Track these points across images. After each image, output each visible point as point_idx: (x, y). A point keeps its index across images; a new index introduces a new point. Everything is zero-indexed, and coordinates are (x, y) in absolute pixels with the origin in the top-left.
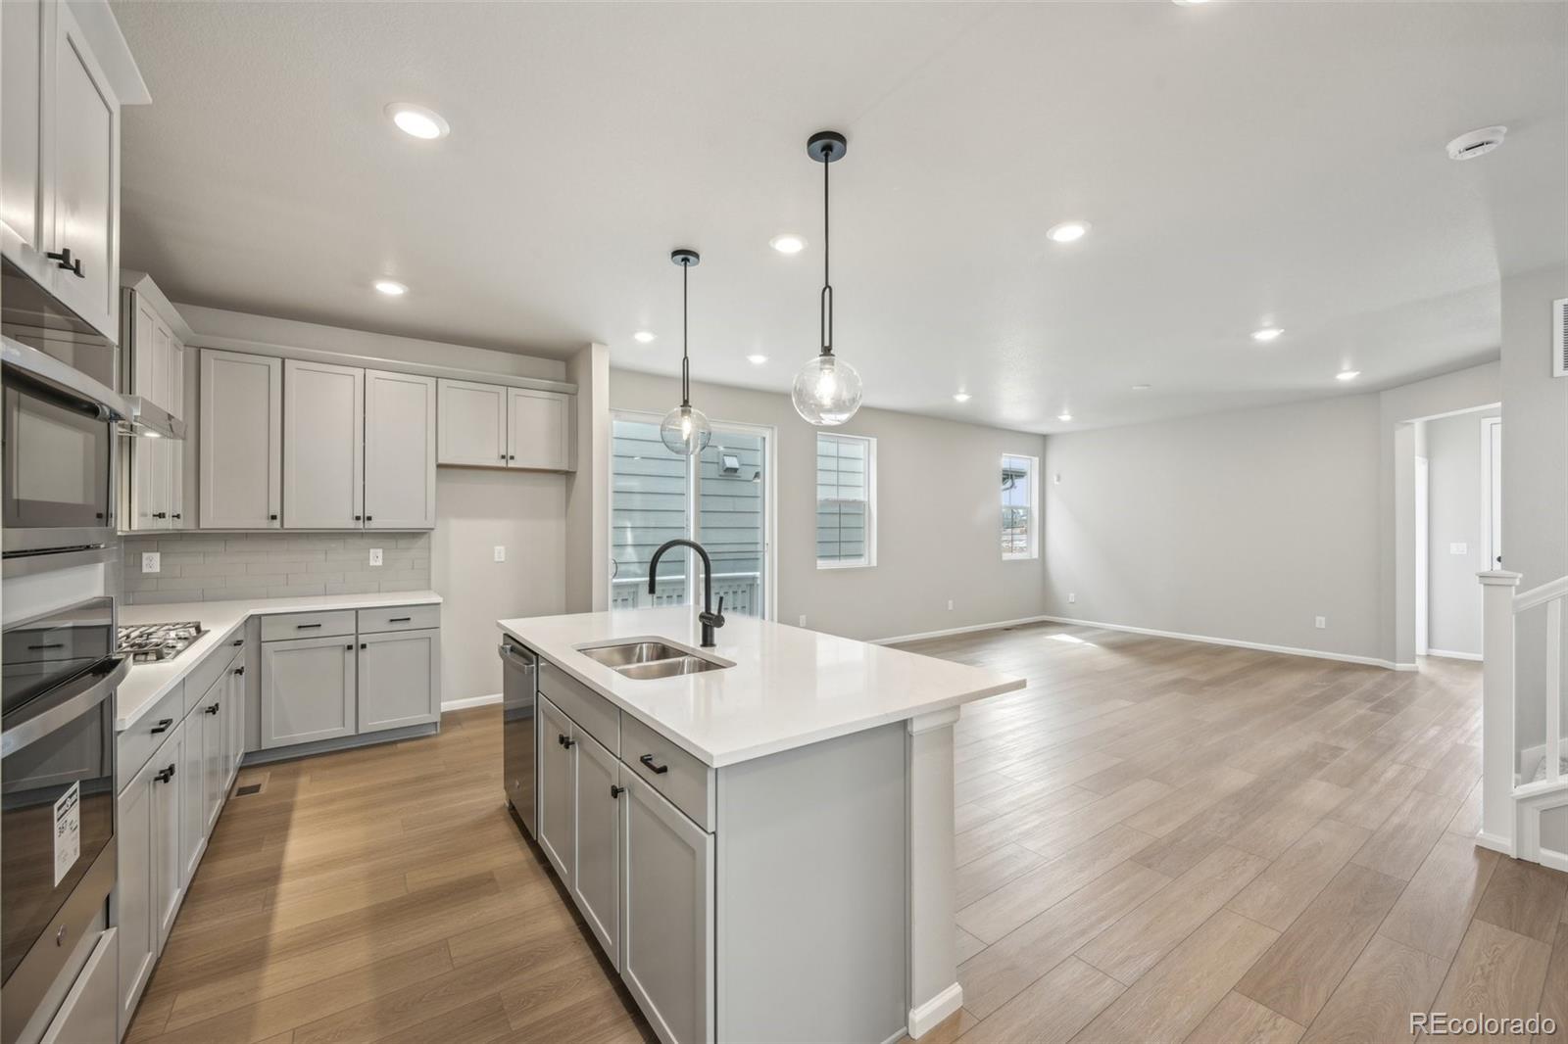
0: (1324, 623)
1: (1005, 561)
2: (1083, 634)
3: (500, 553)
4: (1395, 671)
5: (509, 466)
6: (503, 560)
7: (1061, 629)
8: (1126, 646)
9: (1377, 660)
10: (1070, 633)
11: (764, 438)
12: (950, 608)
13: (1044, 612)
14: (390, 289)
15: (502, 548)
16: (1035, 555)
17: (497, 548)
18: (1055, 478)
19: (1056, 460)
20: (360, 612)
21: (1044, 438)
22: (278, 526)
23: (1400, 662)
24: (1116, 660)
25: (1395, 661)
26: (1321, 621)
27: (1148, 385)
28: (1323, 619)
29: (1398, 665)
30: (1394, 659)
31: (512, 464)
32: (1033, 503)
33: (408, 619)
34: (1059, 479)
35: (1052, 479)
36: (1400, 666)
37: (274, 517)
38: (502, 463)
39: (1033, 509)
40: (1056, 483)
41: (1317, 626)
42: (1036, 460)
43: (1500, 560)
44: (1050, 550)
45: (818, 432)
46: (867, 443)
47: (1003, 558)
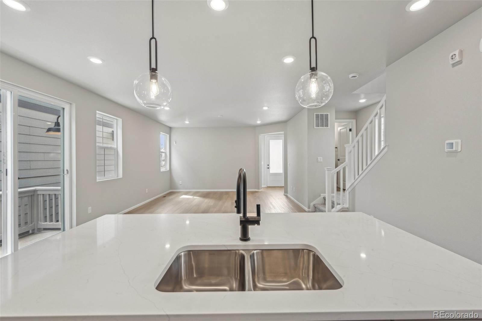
4: (259, 192)
12: (147, 192)
13: (171, 188)
16: (168, 169)
18: (174, 142)
19: (175, 136)
21: (170, 128)
25: (259, 189)
27: (222, 116)
32: (167, 150)
34: (176, 143)
35: (173, 143)
36: (260, 190)
39: (167, 153)
42: (168, 136)
43: (268, 165)
44: (173, 167)
45: (97, 112)
46: (116, 120)
47: (161, 171)
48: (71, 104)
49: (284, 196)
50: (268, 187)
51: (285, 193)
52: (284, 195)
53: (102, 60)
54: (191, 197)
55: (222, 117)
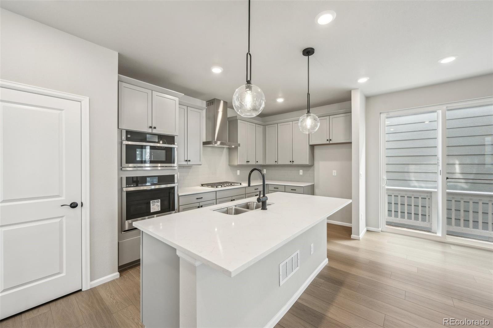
3: (334, 173)
5: (330, 143)
6: (335, 175)
14: (280, 100)
15: (335, 171)
17: (334, 171)
20: (286, 186)
22: (277, 164)
31: (331, 142)
33: (295, 190)
37: (276, 162)
38: (328, 142)
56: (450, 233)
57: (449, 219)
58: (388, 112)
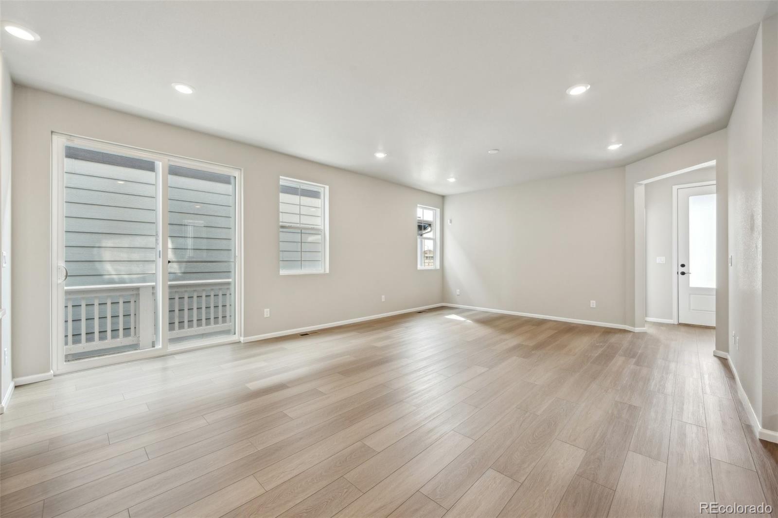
0: (595, 304)
1: (419, 270)
2: (463, 314)
4: (634, 332)
7: (451, 311)
8: (488, 321)
9: (624, 326)
10: (457, 314)
11: (235, 177)
12: (383, 300)
13: (443, 301)
16: (438, 267)
18: (449, 221)
21: (443, 197)
23: (637, 327)
24: (484, 331)
25: (634, 327)
26: (593, 304)
28: (594, 302)
29: (636, 329)
30: (633, 325)
34: (451, 222)
35: (447, 222)
36: (637, 330)
39: (437, 240)
40: (450, 224)
41: (591, 306)
42: (438, 210)
43: (683, 266)
44: (446, 264)
45: (281, 177)
46: (322, 189)
47: (418, 269)
48: (241, 170)
49: (716, 359)
50: (680, 324)
51: (718, 348)
52: (715, 356)
53: (191, 87)
54: (462, 319)
55: (496, 152)
56: (173, 340)
57: (171, 324)
58: (71, 135)
